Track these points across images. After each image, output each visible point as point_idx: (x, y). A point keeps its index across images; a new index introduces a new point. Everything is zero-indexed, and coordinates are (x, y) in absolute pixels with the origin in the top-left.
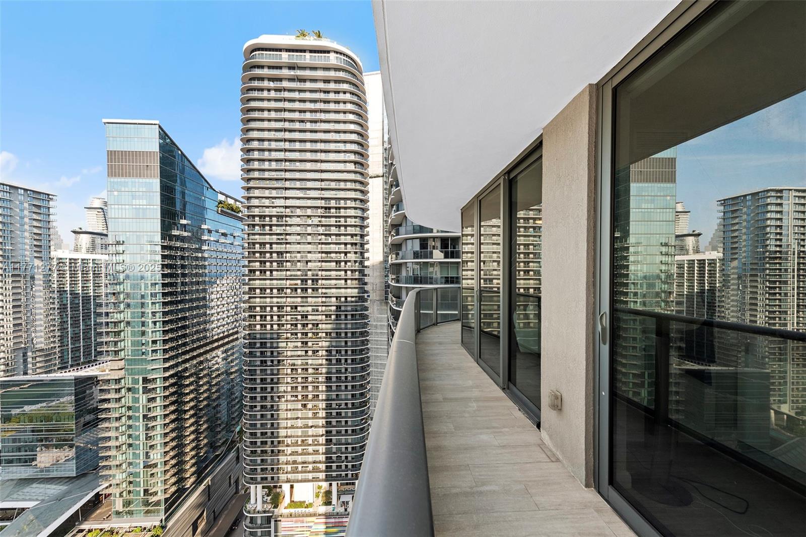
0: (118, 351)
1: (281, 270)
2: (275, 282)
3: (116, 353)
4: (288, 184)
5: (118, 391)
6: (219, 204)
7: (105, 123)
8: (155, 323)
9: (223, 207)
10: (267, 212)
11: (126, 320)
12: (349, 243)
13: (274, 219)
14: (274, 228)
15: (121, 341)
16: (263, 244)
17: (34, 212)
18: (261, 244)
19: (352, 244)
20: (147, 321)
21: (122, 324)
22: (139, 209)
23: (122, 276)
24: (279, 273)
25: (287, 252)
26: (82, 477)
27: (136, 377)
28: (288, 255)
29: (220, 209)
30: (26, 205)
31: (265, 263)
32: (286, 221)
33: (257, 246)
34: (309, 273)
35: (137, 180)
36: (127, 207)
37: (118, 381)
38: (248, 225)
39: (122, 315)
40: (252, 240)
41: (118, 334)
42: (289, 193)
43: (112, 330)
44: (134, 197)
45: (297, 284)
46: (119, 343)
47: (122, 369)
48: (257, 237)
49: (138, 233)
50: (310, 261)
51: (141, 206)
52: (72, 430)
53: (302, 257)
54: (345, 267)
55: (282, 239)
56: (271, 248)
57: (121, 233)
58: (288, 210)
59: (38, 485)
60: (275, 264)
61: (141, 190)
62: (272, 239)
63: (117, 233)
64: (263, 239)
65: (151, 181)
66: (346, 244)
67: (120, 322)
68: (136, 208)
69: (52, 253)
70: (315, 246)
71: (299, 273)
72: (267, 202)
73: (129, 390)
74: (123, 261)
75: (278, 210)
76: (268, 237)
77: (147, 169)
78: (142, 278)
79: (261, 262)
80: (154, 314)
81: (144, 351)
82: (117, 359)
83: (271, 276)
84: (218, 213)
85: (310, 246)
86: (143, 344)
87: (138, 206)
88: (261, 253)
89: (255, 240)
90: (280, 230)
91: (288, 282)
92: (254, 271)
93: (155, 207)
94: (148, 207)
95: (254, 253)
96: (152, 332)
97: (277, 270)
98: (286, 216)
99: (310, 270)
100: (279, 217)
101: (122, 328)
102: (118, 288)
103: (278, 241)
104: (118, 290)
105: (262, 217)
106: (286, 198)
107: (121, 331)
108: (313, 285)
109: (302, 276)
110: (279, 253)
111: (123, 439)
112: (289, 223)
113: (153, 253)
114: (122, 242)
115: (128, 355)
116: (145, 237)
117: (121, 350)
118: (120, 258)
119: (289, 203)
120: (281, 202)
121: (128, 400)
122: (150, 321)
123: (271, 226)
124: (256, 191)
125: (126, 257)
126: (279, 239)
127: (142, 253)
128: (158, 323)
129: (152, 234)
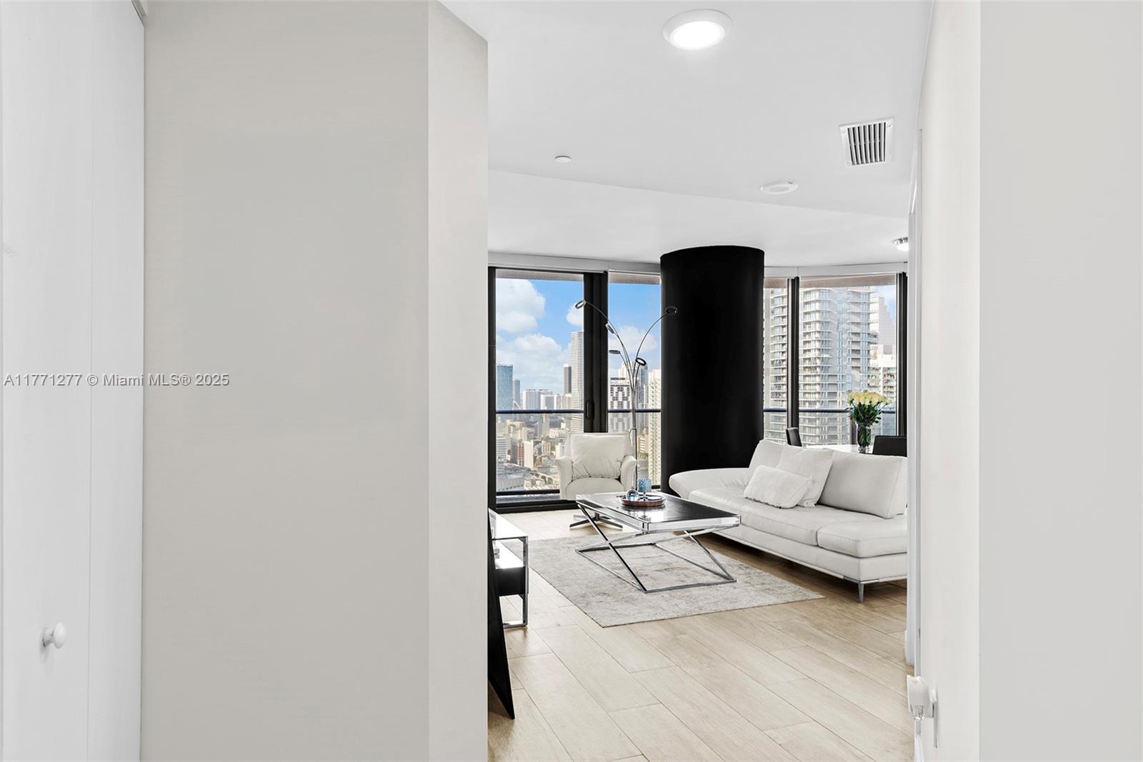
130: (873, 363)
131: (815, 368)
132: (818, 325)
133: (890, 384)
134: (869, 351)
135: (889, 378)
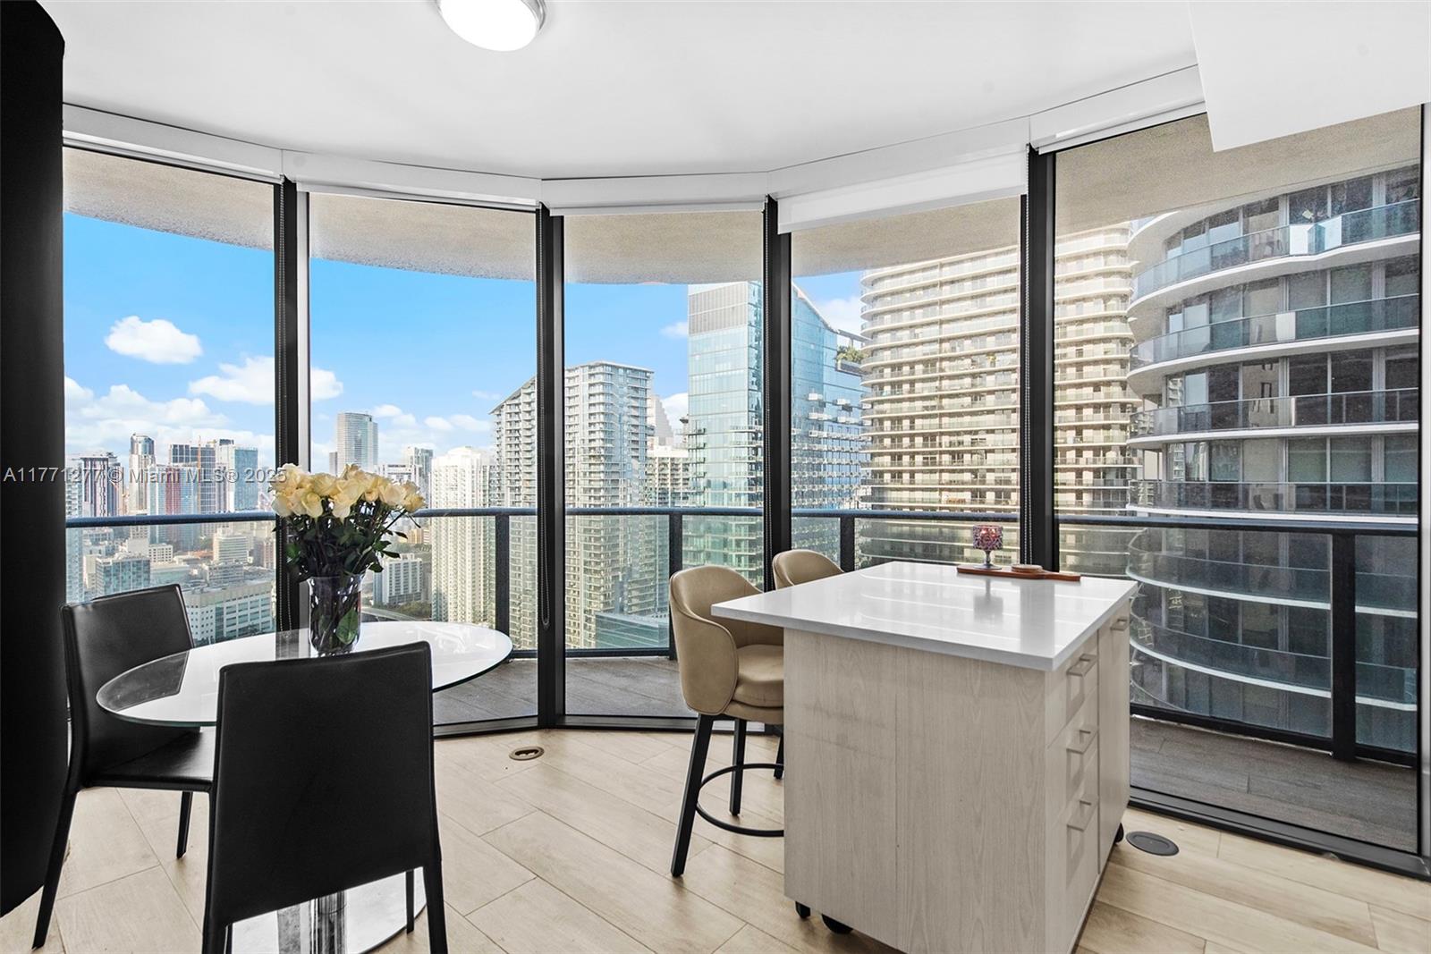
1: (931, 472)
2: (918, 495)
4: (947, 293)
6: (839, 353)
9: (845, 358)
10: (906, 355)
11: (706, 549)
12: (1088, 406)
13: (919, 367)
14: (918, 386)
16: (897, 421)
17: (632, 398)
18: (893, 420)
19: (1096, 407)
20: (730, 553)
21: (702, 554)
22: (723, 377)
23: (702, 482)
24: (927, 476)
25: (942, 434)
28: (946, 439)
29: (839, 362)
30: (626, 389)
31: (900, 458)
32: (942, 370)
33: (887, 424)
34: (990, 477)
35: (721, 333)
36: (709, 375)
38: (873, 386)
39: (702, 540)
40: (878, 412)
42: (949, 311)
44: (717, 361)
45: (963, 501)
48: (886, 406)
49: (721, 416)
50: (992, 451)
51: (725, 373)
53: (973, 442)
54: (1077, 462)
55: (934, 407)
56: (912, 428)
57: (702, 417)
58: (946, 346)
60: (919, 459)
61: (725, 346)
62: (914, 409)
63: (698, 418)
64: (897, 410)
65: (737, 330)
66: (1079, 408)
67: (700, 552)
68: (719, 377)
70: (1003, 417)
71: (967, 477)
72: (905, 337)
74: (704, 459)
75: (927, 348)
76: (906, 405)
77: (733, 313)
78: (725, 485)
79: (893, 456)
80: (738, 543)
83: (911, 484)
84: (836, 370)
85: (991, 417)
87: (721, 374)
88: (893, 438)
89: (882, 412)
90: (930, 389)
91: (945, 495)
92: (881, 473)
93: (742, 371)
94: (734, 372)
95: (881, 438)
97: (923, 472)
98: (942, 359)
99: (992, 470)
100: (929, 363)
103: (926, 412)
105: (896, 367)
106: (941, 322)
108: (997, 502)
109: (974, 483)
110: (925, 437)
112: (948, 373)
113: (738, 445)
114: (703, 431)
116: (730, 420)
118: (700, 454)
119: (949, 330)
120: (933, 332)
122: (734, 554)
123: (912, 383)
124: (887, 317)
125: (708, 454)
126: (926, 408)
127: (725, 445)
128: (743, 558)
129: (738, 414)
130: (650, 453)
131: (599, 456)
132: (602, 416)
133: (663, 472)
134: (646, 442)
135: (663, 466)
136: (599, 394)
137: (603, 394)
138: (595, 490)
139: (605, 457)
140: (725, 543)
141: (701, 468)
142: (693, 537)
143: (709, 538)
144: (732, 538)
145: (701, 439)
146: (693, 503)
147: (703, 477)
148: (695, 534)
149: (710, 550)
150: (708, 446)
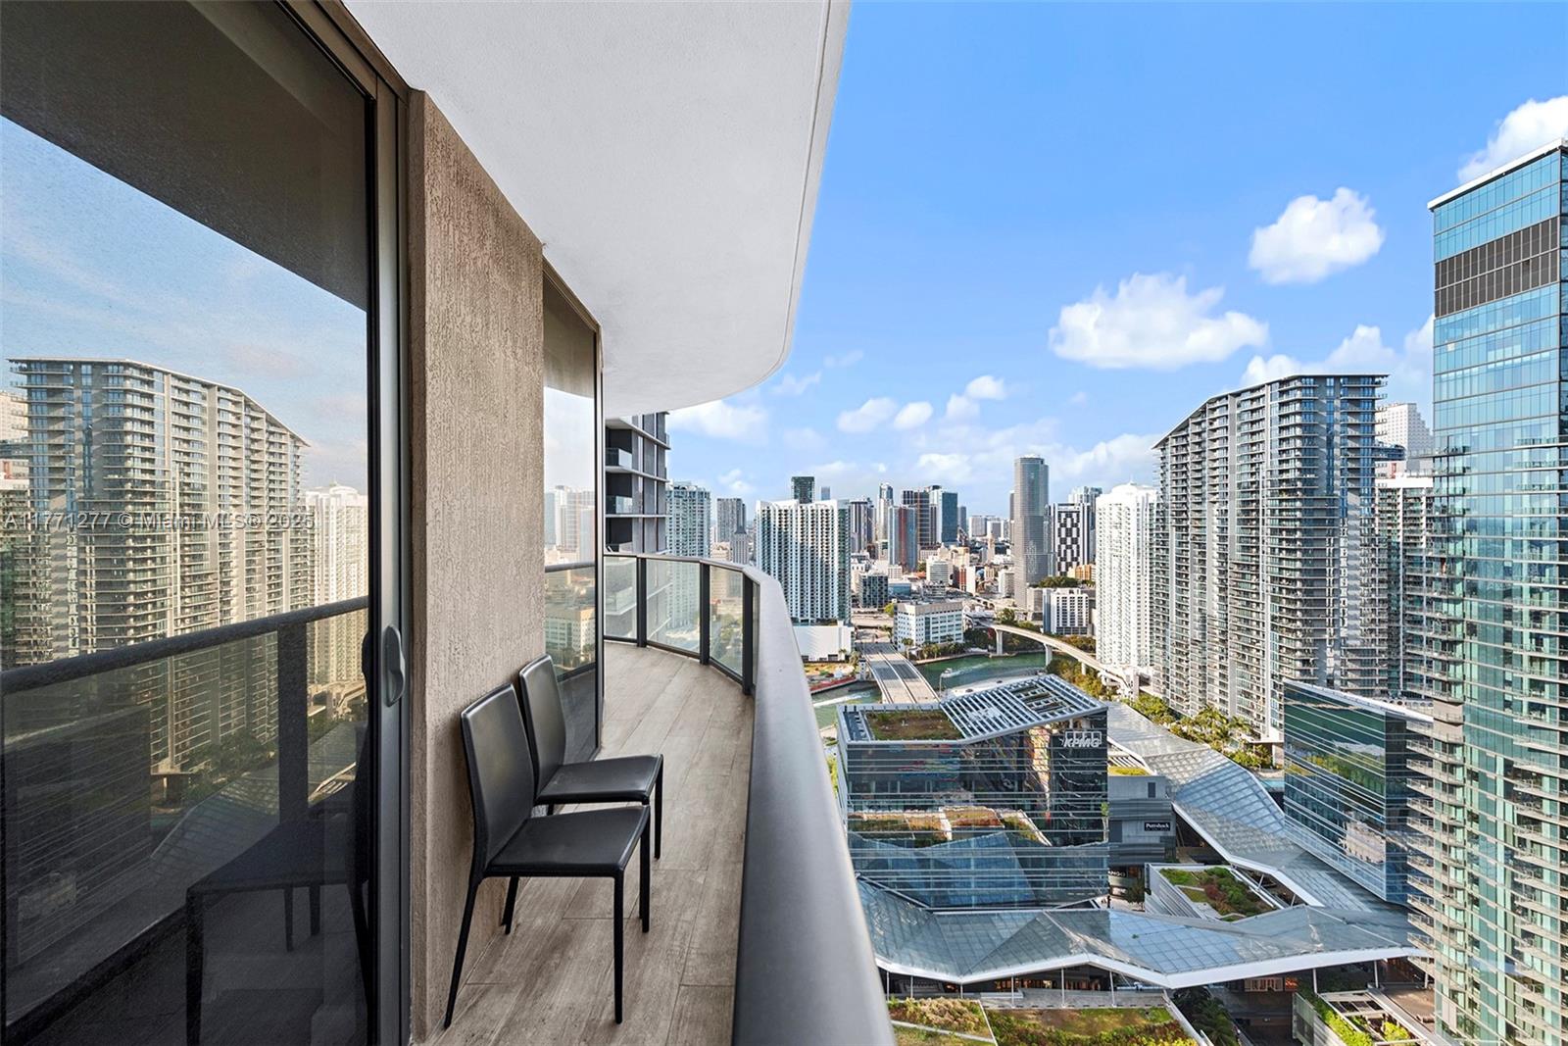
0: (1449, 683)
3: (1447, 686)
5: (1450, 768)
7: (1432, 209)
8: (1538, 639)
11: (1467, 619)
15: (1456, 663)
17: (1349, 413)
20: (1516, 629)
21: (1459, 627)
22: (1503, 368)
23: (1460, 524)
26: (1400, 912)
27: (1490, 754)
30: (1337, 403)
35: (1499, 304)
36: (1475, 370)
37: (1450, 747)
39: (1459, 607)
41: (1449, 645)
43: (1437, 636)
44: (1491, 346)
46: (1452, 667)
47: (1457, 724)
49: (1499, 426)
51: (1509, 362)
52: (1380, 810)
57: (1459, 431)
59: (1328, 877)
61: (1508, 323)
63: (1451, 432)
65: (1535, 294)
67: (1456, 622)
68: (1495, 370)
69: (1377, 481)
73: (1474, 776)
74: (1464, 490)
77: (1526, 271)
80: (1536, 616)
81: (1508, 698)
82: (1445, 699)
86: (1509, 683)
87: (1501, 364)
93: (1546, 354)
94: (1527, 359)
96: (1532, 659)
101: (1459, 636)
102: (1454, 549)
104: (1451, 552)
107: (1456, 642)
111: (1457, 878)
114: (1462, 451)
115: (1471, 698)
116: (1518, 431)
117: (1456, 683)
118: (1457, 484)
121: (1470, 795)
122: (1526, 632)
125: (1472, 482)
127: (1507, 469)
128: (1546, 641)
129: (1536, 421)
131: (1295, 490)
132: (1299, 441)
134: (1373, 469)
136: (1294, 414)
137: (1299, 413)
138: (1288, 531)
139: (1305, 491)
140: (1508, 614)
141: (1459, 504)
142: (1440, 600)
143: (1475, 603)
144: (1524, 606)
145: (1458, 463)
146: (1441, 552)
147: (1463, 516)
148: (1444, 597)
149: (1475, 620)
150: (1474, 470)
